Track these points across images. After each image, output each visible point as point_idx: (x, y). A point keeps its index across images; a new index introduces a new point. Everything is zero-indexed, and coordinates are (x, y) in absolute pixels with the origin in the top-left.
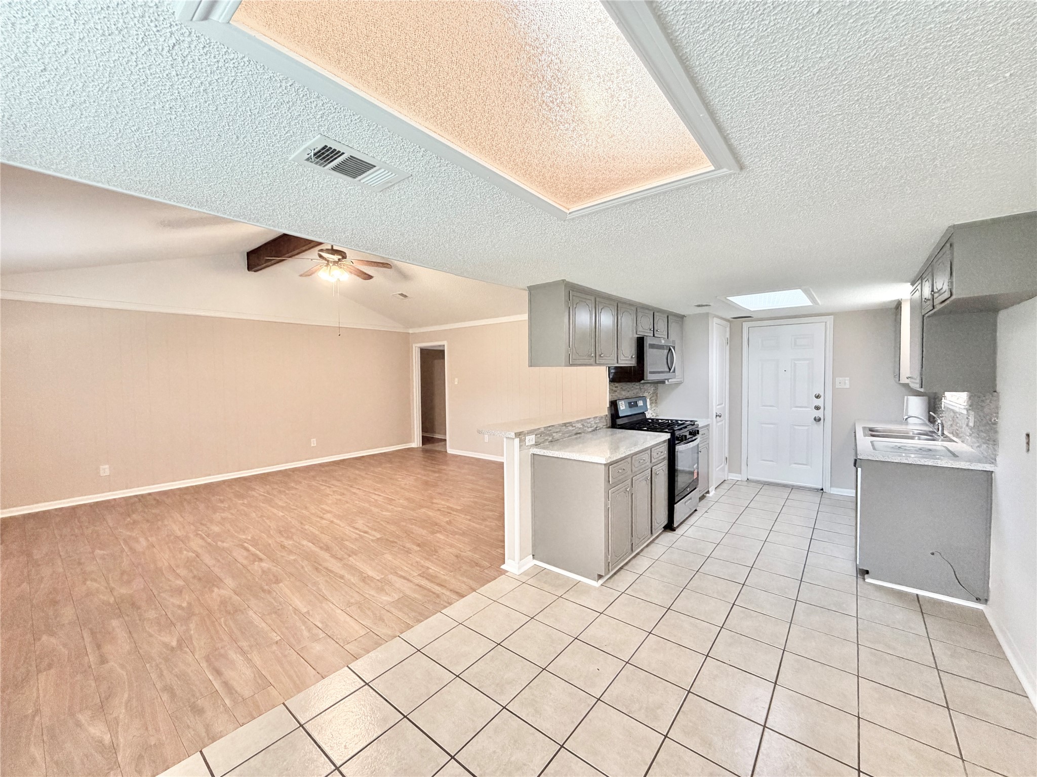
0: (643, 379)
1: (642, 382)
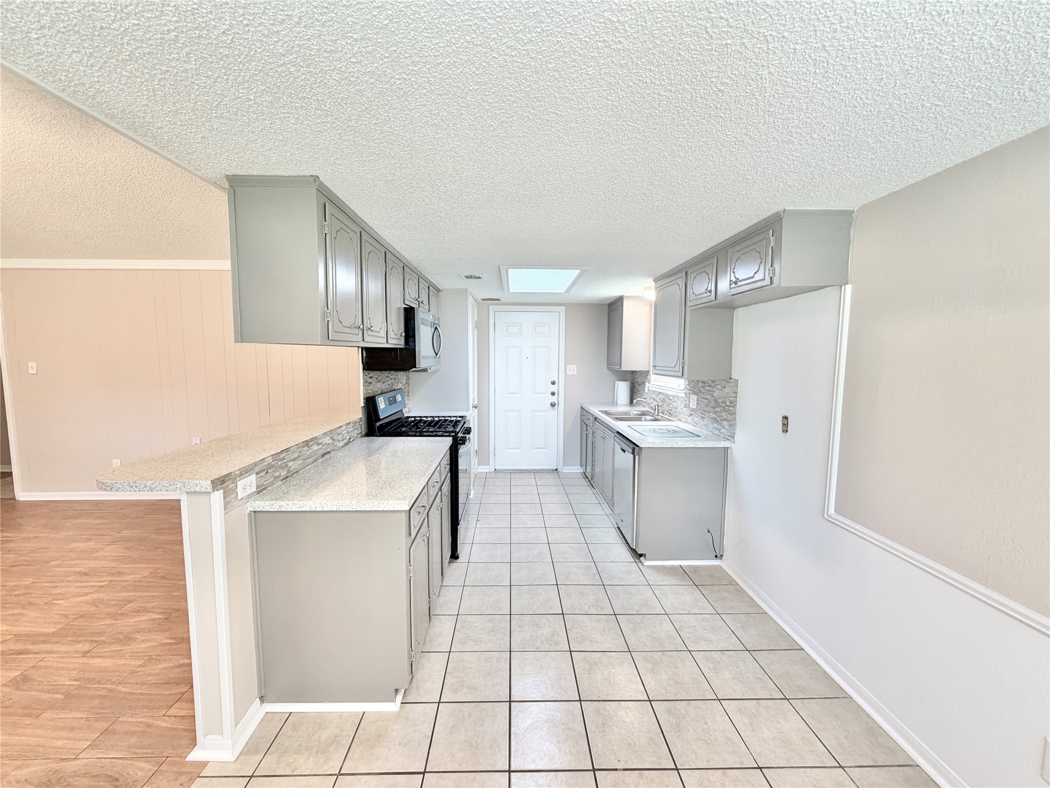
0: (415, 367)
1: (414, 369)
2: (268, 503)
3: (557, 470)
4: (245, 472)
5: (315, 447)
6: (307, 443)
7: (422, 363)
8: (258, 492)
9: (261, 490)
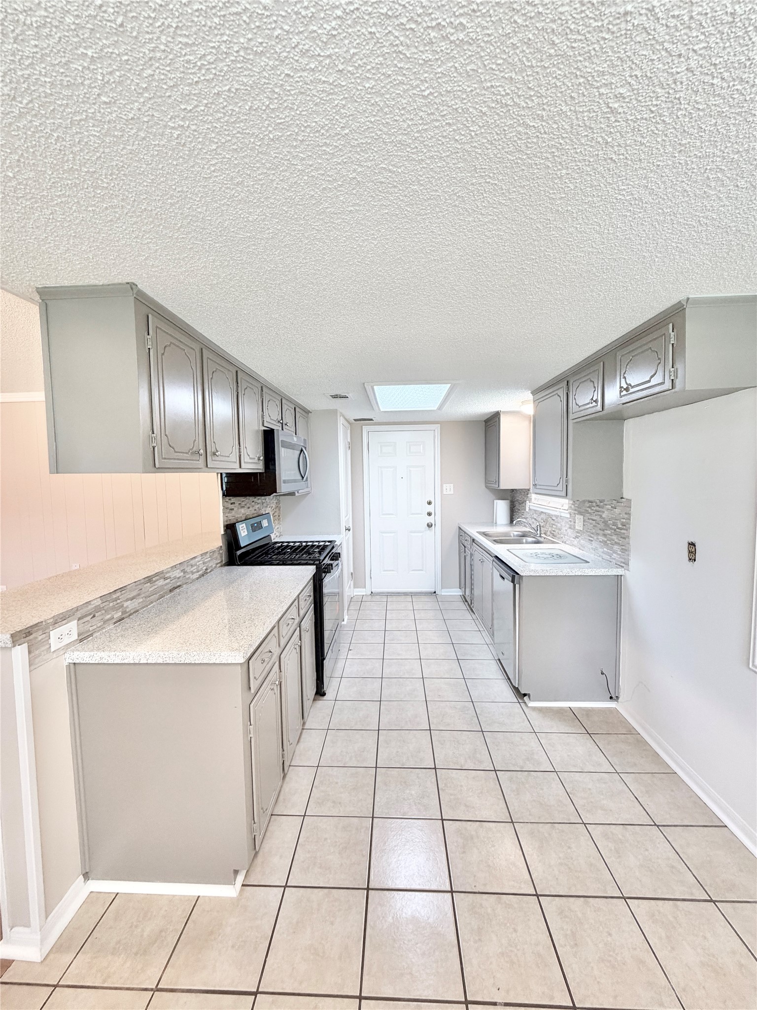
0: (276, 492)
1: (274, 494)
2: (87, 654)
3: (435, 592)
4: (60, 619)
5: (161, 582)
6: (149, 579)
7: (282, 488)
8: (81, 641)
9: (83, 638)
